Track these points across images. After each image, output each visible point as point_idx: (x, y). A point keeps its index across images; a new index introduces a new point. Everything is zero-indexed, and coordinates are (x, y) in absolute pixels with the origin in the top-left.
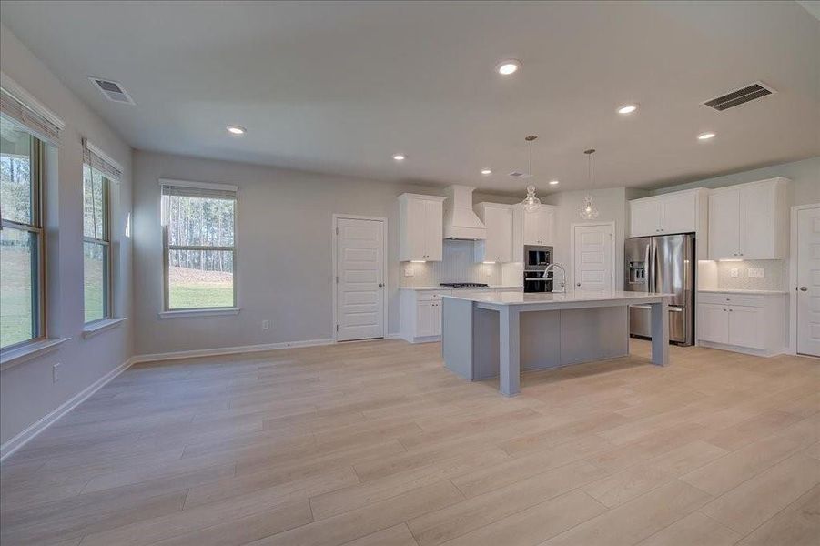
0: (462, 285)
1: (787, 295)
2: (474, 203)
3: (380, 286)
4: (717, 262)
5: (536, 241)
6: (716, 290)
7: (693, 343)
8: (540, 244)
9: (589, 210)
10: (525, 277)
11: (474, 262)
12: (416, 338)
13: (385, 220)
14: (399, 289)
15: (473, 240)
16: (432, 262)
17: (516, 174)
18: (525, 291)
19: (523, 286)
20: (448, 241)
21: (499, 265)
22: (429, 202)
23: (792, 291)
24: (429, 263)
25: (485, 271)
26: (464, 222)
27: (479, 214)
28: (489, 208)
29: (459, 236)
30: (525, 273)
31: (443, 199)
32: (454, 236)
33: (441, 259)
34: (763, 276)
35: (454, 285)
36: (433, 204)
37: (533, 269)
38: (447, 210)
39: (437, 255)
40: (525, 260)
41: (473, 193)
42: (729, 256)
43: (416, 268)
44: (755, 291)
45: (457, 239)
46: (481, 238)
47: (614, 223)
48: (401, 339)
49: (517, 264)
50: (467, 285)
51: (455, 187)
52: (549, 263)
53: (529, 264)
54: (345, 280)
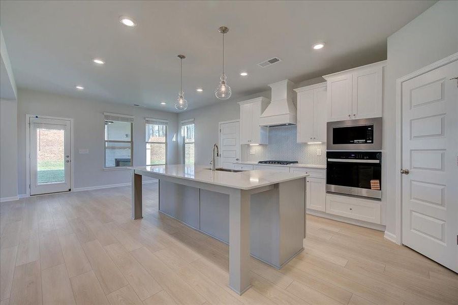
3: (237, 160)
8: (350, 119)
10: (328, 158)
30: (328, 152)
51: (271, 86)
52: (372, 140)
53: (333, 144)
54: (223, 156)
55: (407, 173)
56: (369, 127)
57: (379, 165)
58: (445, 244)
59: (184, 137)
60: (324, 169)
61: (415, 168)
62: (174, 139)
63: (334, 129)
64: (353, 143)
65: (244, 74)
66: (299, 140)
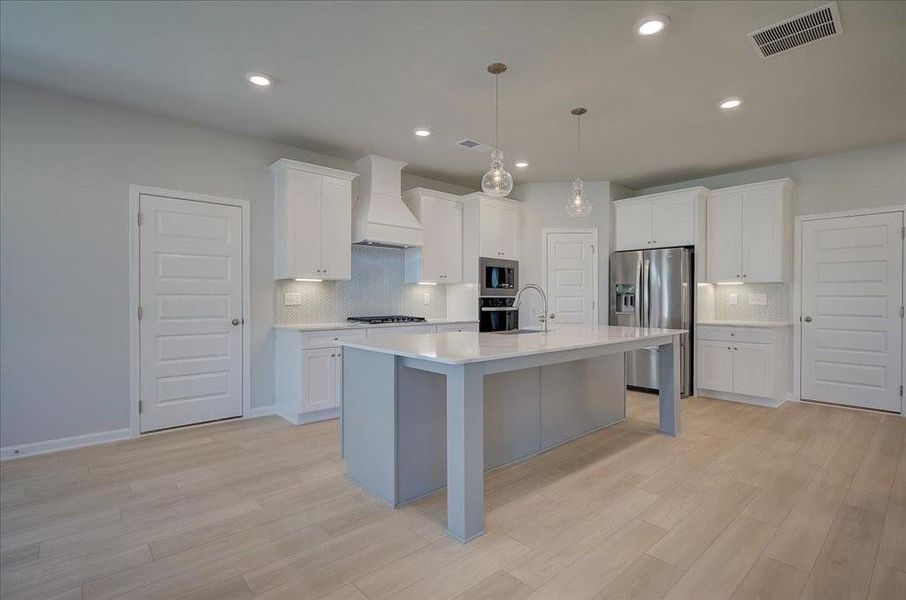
0: (384, 320)
1: (791, 327)
2: (404, 189)
3: (235, 323)
4: (715, 285)
5: (498, 252)
6: (713, 322)
7: (692, 393)
8: (500, 257)
9: (578, 201)
10: (481, 308)
11: (404, 282)
12: (301, 416)
13: (246, 206)
14: (274, 329)
15: (402, 247)
16: (334, 281)
17: (469, 144)
18: (481, 330)
19: (477, 321)
20: (361, 247)
21: (443, 287)
22: (328, 179)
23: (796, 322)
24: (329, 283)
25: (421, 296)
26: (387, 219)
27: (411, 204)
28: (427, 198)
30: (481, 299)
31: (353, 175)
32: (371, 239)
33: (349, 277)
34: (765, 303)
35: (370, 320)
36: (336, 184)
37: (494, 294)
38: (360, 194)
39: (343, 270)
40: (481, 282)
41: (402, 171)
42: (729, 278)
43: (305, 291)
44: (755, 323)
45: (374, 244)
46: (414, 244)
48: (276, 418)
49: (470, 286)
50: (392, 319)
52: (513, 285)
53: (486, 286)
54: (160, 315)
56: (512, 269)
60: (476, 324)
63: (486, 268)
64: (501, 288)
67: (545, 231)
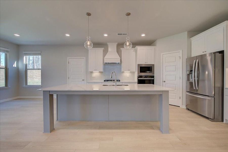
3: (83, 80)
5: (145, 62)
7: (223, 121)
10: (138, 78)
13: (85, 58)
18: (138, 84)
19: (137, 81)
20: (105, 64)
25: (126, 75)
29: (110, 62)
30: (138, 76)
37: (143, 74)
40: (138, 71)
43: (96, 74)
47: (181, 51)
51: (108, 44)
52: (152, 71)
53: (140, 72)
54: (71, 78)
55: (165, 82)
56: (151, 67)
57: (153, 80)
58: (176, 100)
59: (27, 64)
60: (137, 82)
61: (167, 80)
62: (15, 65)
63: (140, 67)
64: (146, 72)
65: (106, 35)
66: (122, 71)
67: (162, 54)
